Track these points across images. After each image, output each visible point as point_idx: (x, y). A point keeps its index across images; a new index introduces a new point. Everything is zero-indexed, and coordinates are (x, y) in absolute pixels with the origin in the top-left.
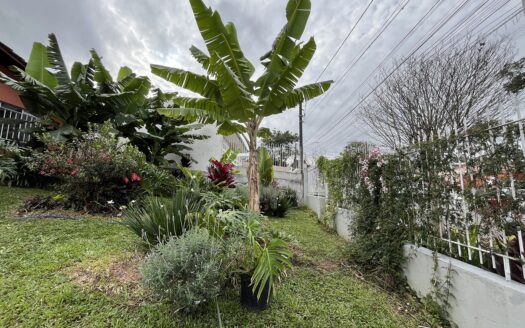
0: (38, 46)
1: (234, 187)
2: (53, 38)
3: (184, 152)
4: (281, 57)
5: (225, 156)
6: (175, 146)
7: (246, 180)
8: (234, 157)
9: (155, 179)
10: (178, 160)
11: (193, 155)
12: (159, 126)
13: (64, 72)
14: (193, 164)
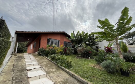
0: (72, 33)
1: (113, 53)
2: (73, 31)
3: (97, 45)
4: (121, 22)
5: (108, 45)
6: (94, 45)
7: (117, 51)
8: (111, 45)
9: (93, 52)
10: (95, 47)
11: (99, 46)
12: (90, 41)
13: (75, 36)
14: (99, 48)
